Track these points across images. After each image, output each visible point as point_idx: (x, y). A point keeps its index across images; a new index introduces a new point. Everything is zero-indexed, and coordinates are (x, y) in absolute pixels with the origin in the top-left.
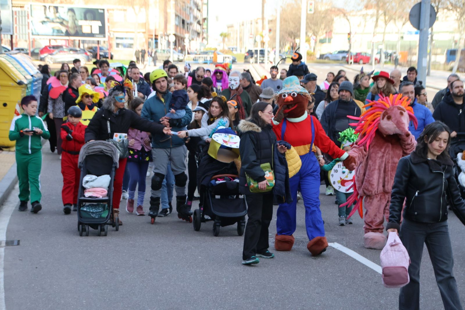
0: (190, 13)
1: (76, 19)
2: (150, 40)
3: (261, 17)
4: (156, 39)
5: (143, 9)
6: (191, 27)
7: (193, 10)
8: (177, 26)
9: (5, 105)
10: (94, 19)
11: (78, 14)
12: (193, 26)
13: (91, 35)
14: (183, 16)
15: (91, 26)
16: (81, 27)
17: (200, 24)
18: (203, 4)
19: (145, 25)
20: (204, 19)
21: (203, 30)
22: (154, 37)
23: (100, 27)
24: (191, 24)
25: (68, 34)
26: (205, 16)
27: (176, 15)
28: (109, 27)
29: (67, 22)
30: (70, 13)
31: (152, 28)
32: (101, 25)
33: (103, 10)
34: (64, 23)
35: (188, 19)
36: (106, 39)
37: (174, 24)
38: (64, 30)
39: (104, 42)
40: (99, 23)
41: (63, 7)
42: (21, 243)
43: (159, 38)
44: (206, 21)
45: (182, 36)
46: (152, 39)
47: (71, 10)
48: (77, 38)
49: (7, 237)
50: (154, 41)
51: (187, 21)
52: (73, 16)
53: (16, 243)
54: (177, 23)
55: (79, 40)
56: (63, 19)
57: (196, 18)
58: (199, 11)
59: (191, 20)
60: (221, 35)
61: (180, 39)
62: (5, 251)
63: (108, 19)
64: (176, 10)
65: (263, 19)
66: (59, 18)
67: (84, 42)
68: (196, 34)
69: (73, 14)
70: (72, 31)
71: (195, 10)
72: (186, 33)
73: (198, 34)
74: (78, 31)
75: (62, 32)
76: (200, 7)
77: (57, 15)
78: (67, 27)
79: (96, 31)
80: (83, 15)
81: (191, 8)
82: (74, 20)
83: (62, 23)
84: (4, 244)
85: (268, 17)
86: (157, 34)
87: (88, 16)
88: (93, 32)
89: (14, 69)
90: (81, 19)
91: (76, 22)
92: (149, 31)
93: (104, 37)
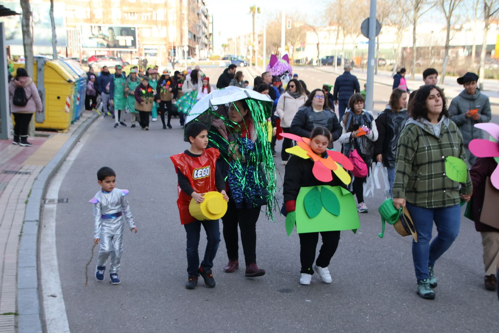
0: (199, 30)
1: (114, 35)
2: (170, 50)
3: (252, 32)
4: (174, 49)
5: (164, 27)
6: (201, 40)
7: (202, 28)
8: (190, 40)
9: (59, 98)
10: (128, 34)
11: (116, 32)
12: (202, 39)
13: (126, 47)
14: (194, 31)
15: (126, 40)
16: (118, 41)
17: (207, 38)
18: (209, 23)
19: (166, 39)
20: (210, 34)
21: (210, 43)
22: (173, 48)
23: (132, 41)
24: (200, 38)
25: (108, 46)
26: (211, 32)
27: (189, 32)
28: (139, 41)
29: (108, 37)
30: (110, 31)
31: (171, 41)
32: (133, 39)
33: (135, 28)
34: (106, 38)
35: (198, 34)
36: (137, 50)
37: (188, 38)
38: (105, 43)
39: (136, 52)
40: (131, 38)
41: (105, 27)
42: (69, 201)
43: (176, 49)
44: (211, 36)
45: (194, 47)
46: (171, 49)
47: (111, 29)
48: (115, 50)
49: (59, 196)
50: (173, 51)
51: (197, 36)
52: (112, 33)
53: (65, 200)
54: (190, 37)
55: (117, 51)
56: (105, 36)
57: (204, 33)
58: (207, 28)
59: (200, 35)
60: (223, 46)
61: (192, 49)
62: (57, 207)
63: (138, 36)
64: (189, 28)
65: (254, 33)
66: (101, 35)
67: (120, 52)
68: (204, 46)
69: (112, 31)
70: (111, 44)
71: (204, 27)
72: (196, 44)
73: (206, 45)
74: (117, 44)
75: (104, 45)
76: (207, 25)
77: (101, 32)
78: (108, 41)
79: (129, 44)
80: (119, 32)
81: (200, 26)
82: (113, 36)
83: (104, 39)
84: (56, 201)
85: (257, 32)
86: (175, 46)
87: (123, 33)
88: (127, 45)
89: (65, 71)
90: (118, 35)
91: (115, 37)
92: (169, 43)
93: (136, 48)
